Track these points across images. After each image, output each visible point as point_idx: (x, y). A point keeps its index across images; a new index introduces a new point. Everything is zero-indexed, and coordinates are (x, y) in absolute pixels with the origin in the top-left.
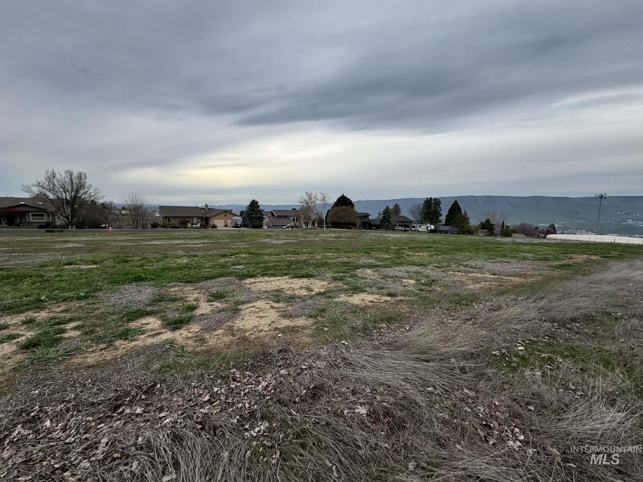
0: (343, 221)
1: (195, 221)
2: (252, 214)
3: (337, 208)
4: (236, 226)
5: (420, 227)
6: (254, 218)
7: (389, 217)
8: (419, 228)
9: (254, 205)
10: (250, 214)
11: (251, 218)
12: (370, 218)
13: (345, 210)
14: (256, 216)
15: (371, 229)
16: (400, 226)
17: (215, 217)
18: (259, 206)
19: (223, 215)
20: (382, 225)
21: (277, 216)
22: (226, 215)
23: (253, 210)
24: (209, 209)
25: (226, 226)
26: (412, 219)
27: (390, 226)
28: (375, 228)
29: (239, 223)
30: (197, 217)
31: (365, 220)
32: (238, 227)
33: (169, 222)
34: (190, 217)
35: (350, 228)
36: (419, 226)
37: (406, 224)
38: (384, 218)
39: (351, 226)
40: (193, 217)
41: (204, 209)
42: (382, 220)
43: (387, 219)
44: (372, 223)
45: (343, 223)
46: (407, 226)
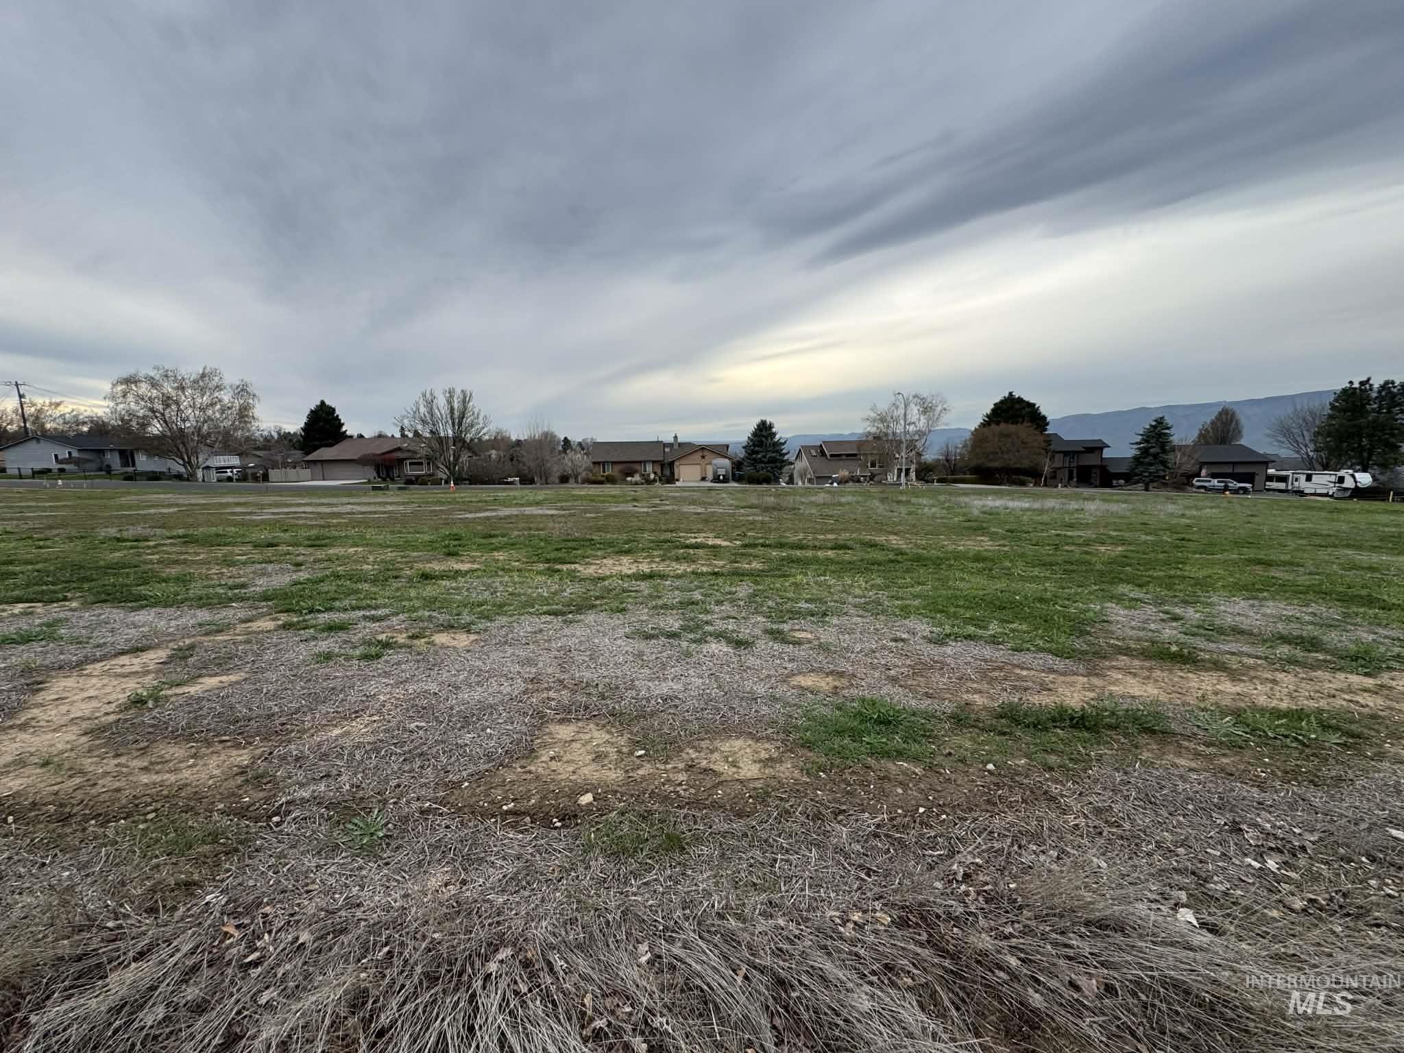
0: (996, 464)
1: (649, 468)
2: (757, 453)
3: (986, 430)
4: (716, 479)
5: (1309, 478)
6: (762, 462)
7: (1164, 451)
8: (1302, 484)
9: (764, 431)
10: (753, 452)
11: (755, 460)
12: (1107, 454)
13: (1008, 436)
14: (764, 457)
15: (1110, 486)
16: (1214, 476)
17: (682, 461)
18: (774, 434)
19: (698, 456)
20: (1137, 475)
21: (831, 456)
22: (703, 457)
23: (761, 444)
24: (680, 444)
25: (703, 479)
26: (1285, 452)
27: (1164, 477)
28: (1122, 482)
29: (721, 472)
30: (654, 462)
31: (1091, 460)
32: (720, 481)
33: (604, 472)
34: (641, 462)
35: (1023, 484)
36: (1303, 478)
37: (1240, 470)
38: (1145, 452)
39: (1022, 477)
40: (645, 462)
41: (671, 445)
42: (1136, 458)
43: (1155, 456)
44: (1113, 470)
45: (998, 470)
46: (1249, 478)
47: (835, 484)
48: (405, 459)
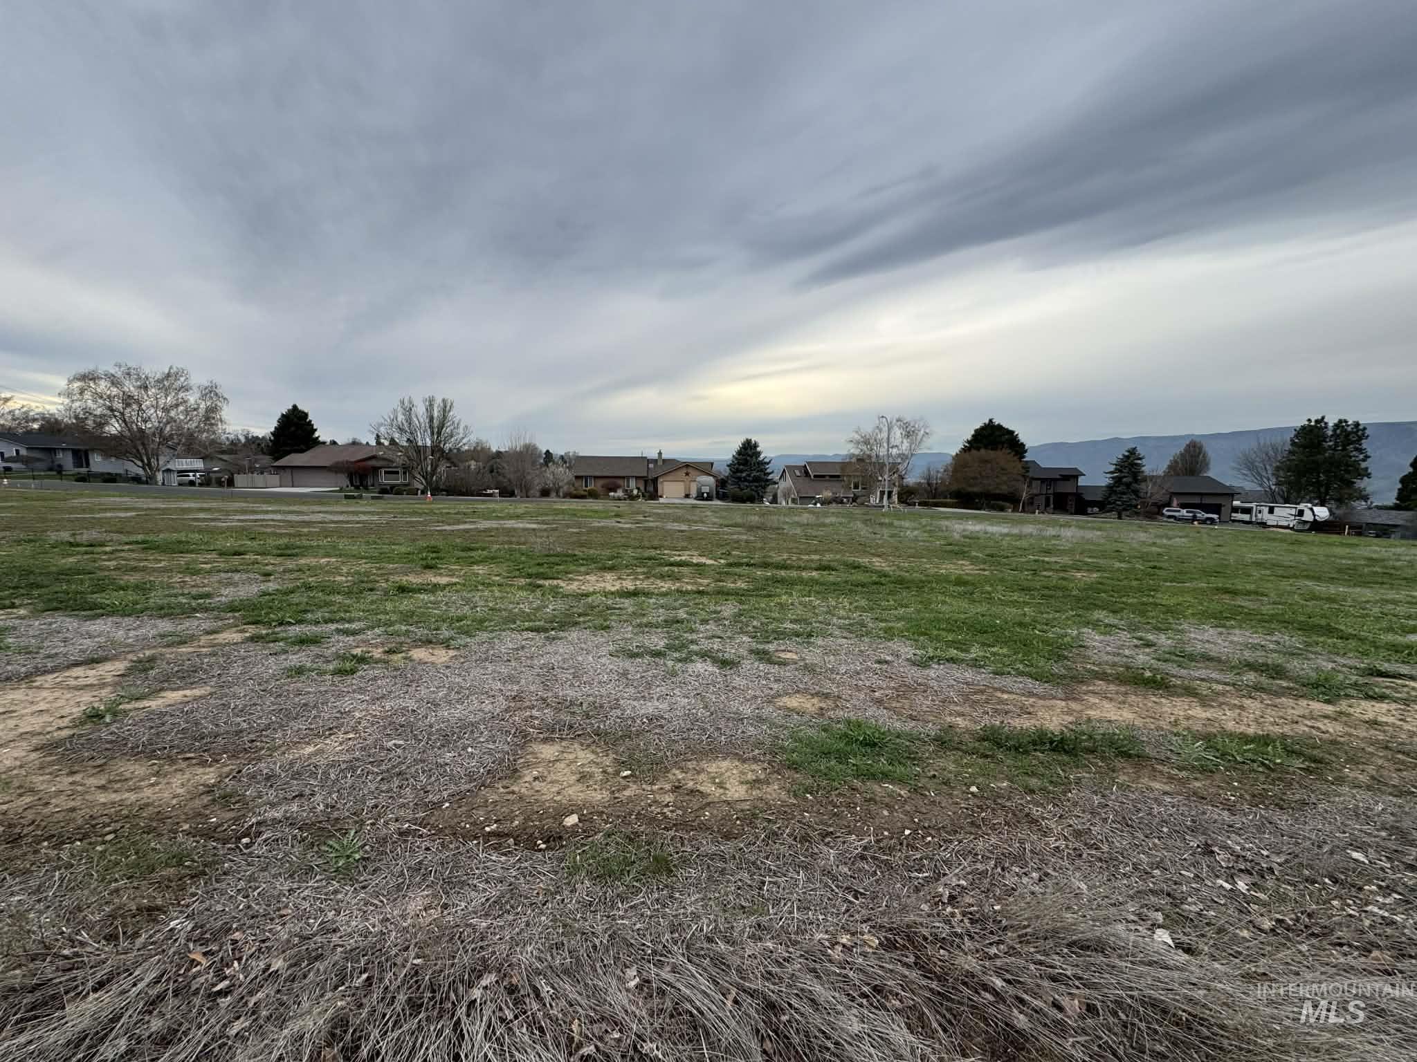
1: (633, 483)
2: (742, 471)
3: (967, 456)
4: (700, 496)
5: (1271, 511)
6: (746, 480)
7: (1136, 480)
8: (1265, 516)
9: (748, 451)
10: (738, 471)
11: (739, 478)
12: (1082, 482)
13: (988, 462)
14: (749, 475)
15: (1084, 513)
16: (1183, 506)
17: (669, 477)
18: (759, 453)
19: (682, 473)
20: (1110, 503)
21: (815, 476)
22: (687, 474)
23: (746, 463)
24: (664, 461)
25: (687, 496)
26: (1249, 485)
27: (1136, 506)
28: (1096, 510)
29: (706, 489)
30: (637, 478)
31: (1067, 488)
32: (703, 499)
33: (586, 486)
34: (624, 477)
35: (1002, 509)
36: (1266, 510)
37: (1207, 501)
38: (1118, 481)
39: (1001, 503)
40: (628, 478)
41: (655, 461)
42: (1109, 487)
43: (1128, 485)
44: (1088, 497)
45: (979, 495)
46: (1216, 509)
47: (819, 505)
48: (381, 468)
